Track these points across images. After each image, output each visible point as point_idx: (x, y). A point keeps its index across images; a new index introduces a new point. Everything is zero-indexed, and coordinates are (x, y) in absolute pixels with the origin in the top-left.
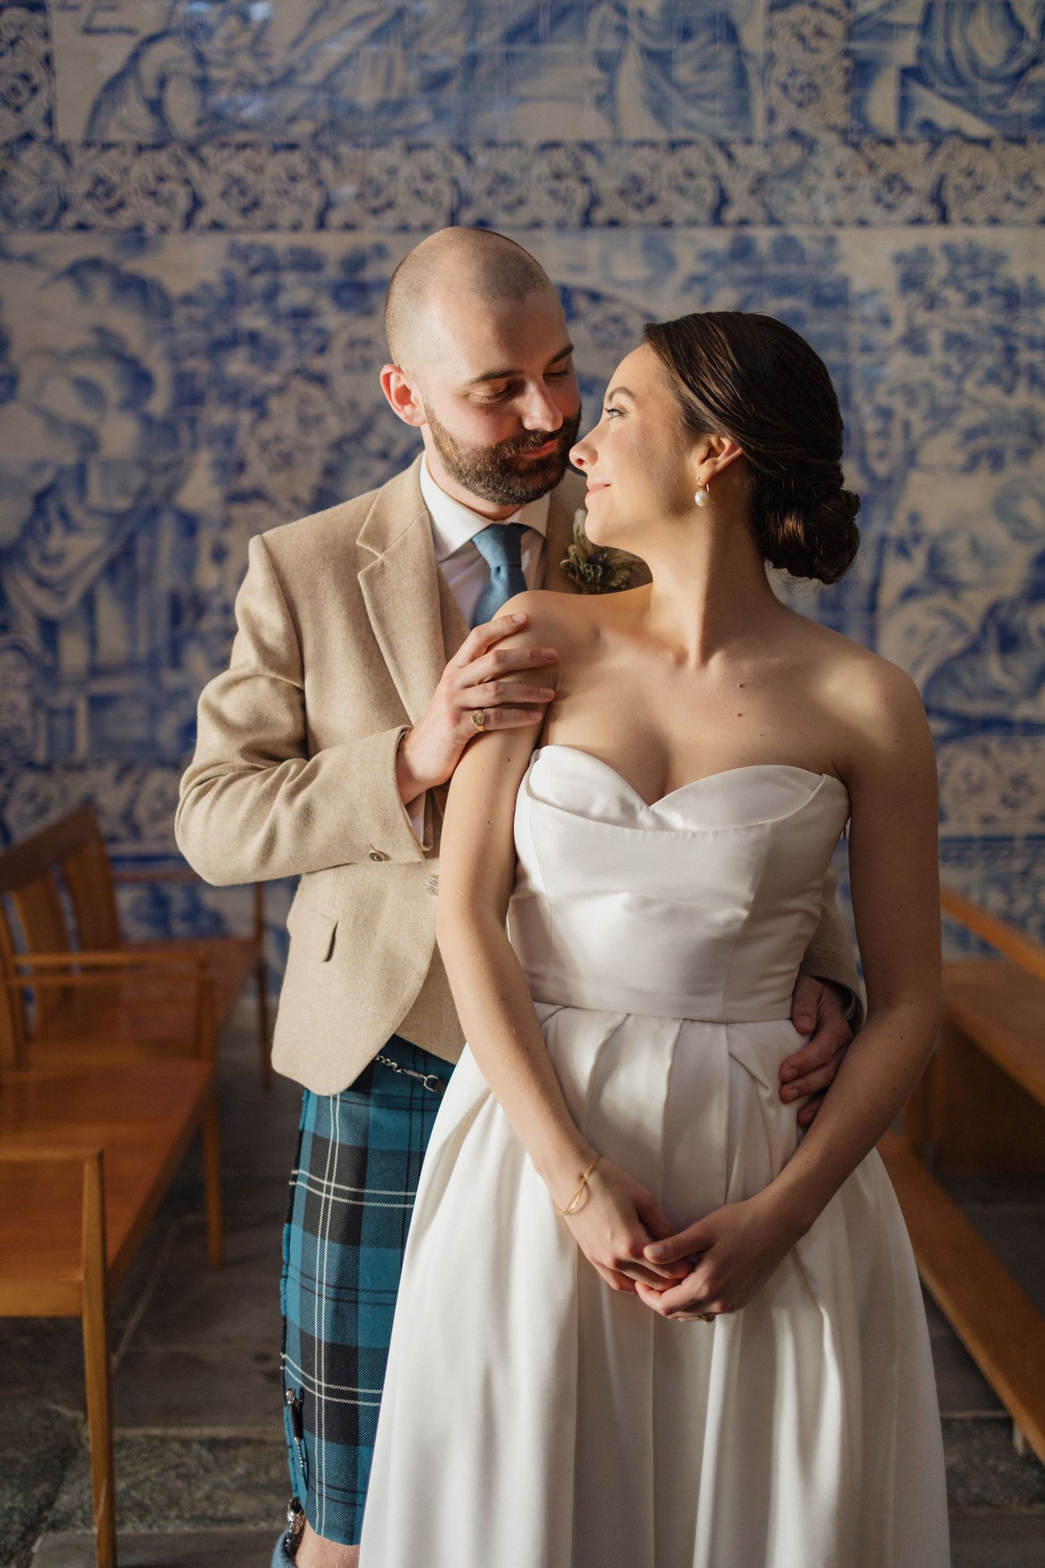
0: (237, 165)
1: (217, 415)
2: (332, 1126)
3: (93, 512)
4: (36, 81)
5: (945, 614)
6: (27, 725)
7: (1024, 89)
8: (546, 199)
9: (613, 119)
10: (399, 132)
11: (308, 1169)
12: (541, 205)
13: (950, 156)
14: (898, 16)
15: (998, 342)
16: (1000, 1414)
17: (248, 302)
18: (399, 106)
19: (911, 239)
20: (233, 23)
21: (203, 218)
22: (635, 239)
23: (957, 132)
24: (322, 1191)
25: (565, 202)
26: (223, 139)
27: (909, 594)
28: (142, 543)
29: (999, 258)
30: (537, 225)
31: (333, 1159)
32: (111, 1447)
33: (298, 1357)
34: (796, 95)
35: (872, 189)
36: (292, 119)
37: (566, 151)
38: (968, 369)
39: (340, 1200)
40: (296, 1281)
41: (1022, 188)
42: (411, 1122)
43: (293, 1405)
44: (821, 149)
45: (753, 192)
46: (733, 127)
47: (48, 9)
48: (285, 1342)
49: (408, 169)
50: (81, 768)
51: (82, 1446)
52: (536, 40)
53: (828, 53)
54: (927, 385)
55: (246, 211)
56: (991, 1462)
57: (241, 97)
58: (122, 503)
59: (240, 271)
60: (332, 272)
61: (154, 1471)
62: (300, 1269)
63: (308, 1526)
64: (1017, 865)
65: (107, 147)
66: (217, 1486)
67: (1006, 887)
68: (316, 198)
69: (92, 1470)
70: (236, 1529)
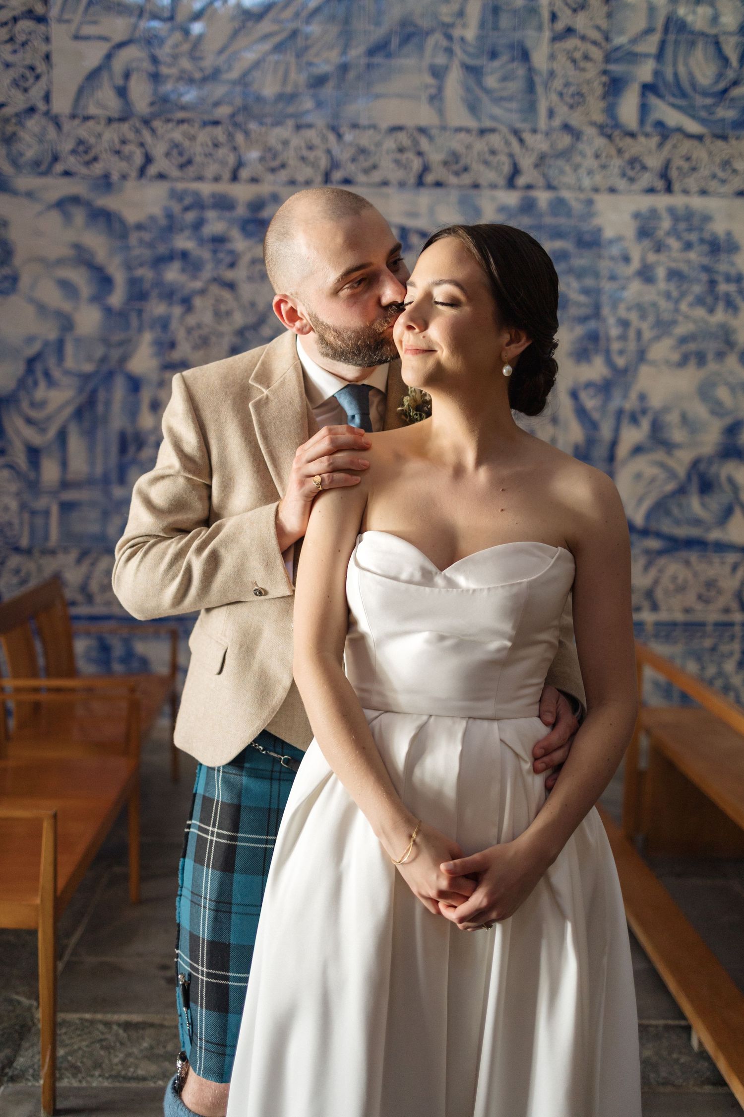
0: (177, 135)
1: (157, 308)
2: (217, 790)
3: (67, 373)
4: (39, 71)
5: (662, 465)
6: (16, 521)
7: (728, 101)
8: (392, 166)
9: (441, 112)
10: (292, 116)
11: (199, 820)
12: (388, 169)
13: (675, 147)
14: (641, 48)
15: (704, 277)
16: (683, 1023)
17: (182, 230)
18: (292, 98)
19: (645, 203)
20: (178, 36)
21: (152, 170)
22: (454, 196)
23: (679, 130)
24: (208, 835)
25: (405, 168)
26: (169, 116)
27: (638, 450)
28: (101, 395)
29: (707, 218)
30: (385, 183)
31: (217, 812)
32: (54, 1026)
33: (187, 951)
34: (570, 101)
35: (620, 167)
36: (217, 104)
37: (407, 133)
38: (683, 295)
39: (221, 840)
40: (187, 898)
41: (724, 170)
42: (271, 788)
43: (183, 985)
44: (585, 138)
45: (536, 166)
46: (524, 120)
47: (49, 20)
48: (178, 942)
49: (296, 141)
50: (53, 552)
51: (34, 1024)
52: (389, 56)
53: (592, 71)
54: (654, 305)
55: (182, 166)
56: (675, 1056)
57: (182, 88)
58: (88, 368)
59: (176, 208)
60: (241, 211)
61: (85, 1043)
62: (191, 889)
63: (191, 1071)
64: (708, 643)
65: (87, 118)
66: (129, 1055)
67: (699, 658)
68: (231, 159)
69: (41, 1039)
70: (141, 1085)
